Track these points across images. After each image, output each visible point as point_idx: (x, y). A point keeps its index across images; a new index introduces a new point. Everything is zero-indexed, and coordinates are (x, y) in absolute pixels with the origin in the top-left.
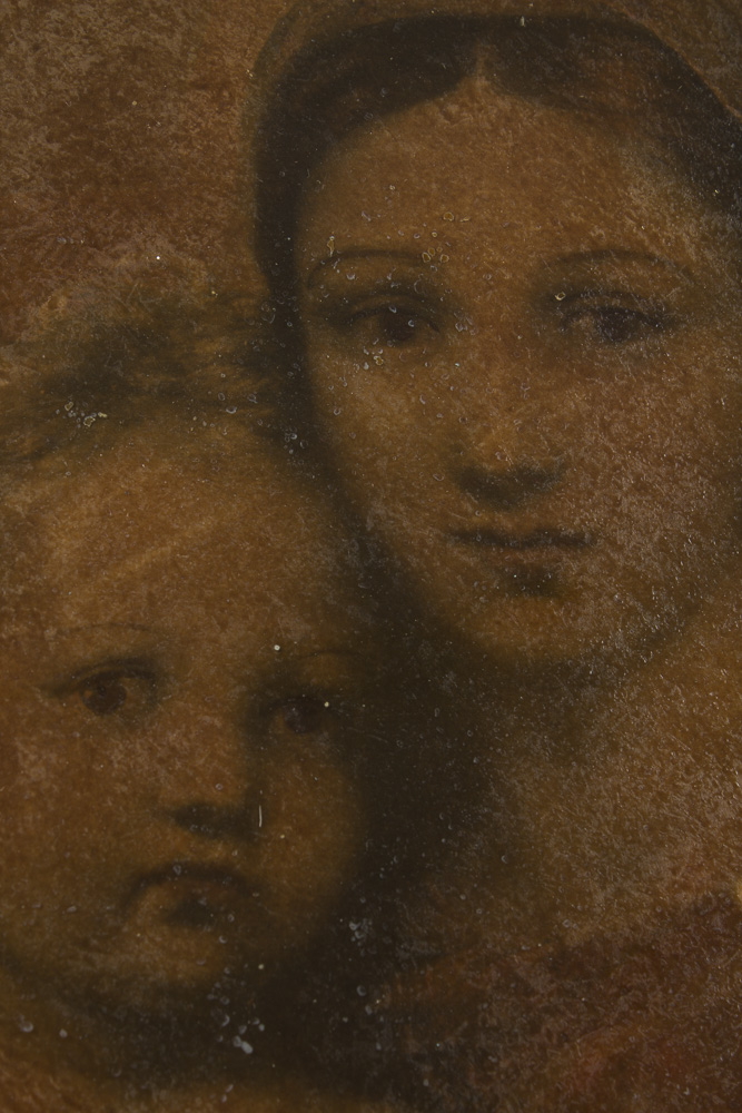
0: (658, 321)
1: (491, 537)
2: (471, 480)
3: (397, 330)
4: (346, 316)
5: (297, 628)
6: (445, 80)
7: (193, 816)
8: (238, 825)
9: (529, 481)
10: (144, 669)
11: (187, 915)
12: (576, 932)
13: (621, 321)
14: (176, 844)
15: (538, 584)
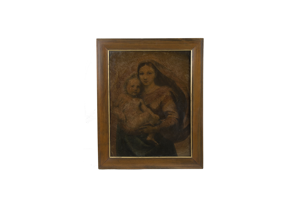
0: (151, 73)
1: (145, 81)
2: (144, 79)
3: (142, 74)
4: (140, 74)
5: (138, 84)
6: (144, 65)
7: (135, 90)
8: (136, 90)
9: (146, 79)
10: (134, 86)
11: (135, 93)
12: (147, 94)
13: (150, 74)
14: (135, 91)
15: (146, 83)
